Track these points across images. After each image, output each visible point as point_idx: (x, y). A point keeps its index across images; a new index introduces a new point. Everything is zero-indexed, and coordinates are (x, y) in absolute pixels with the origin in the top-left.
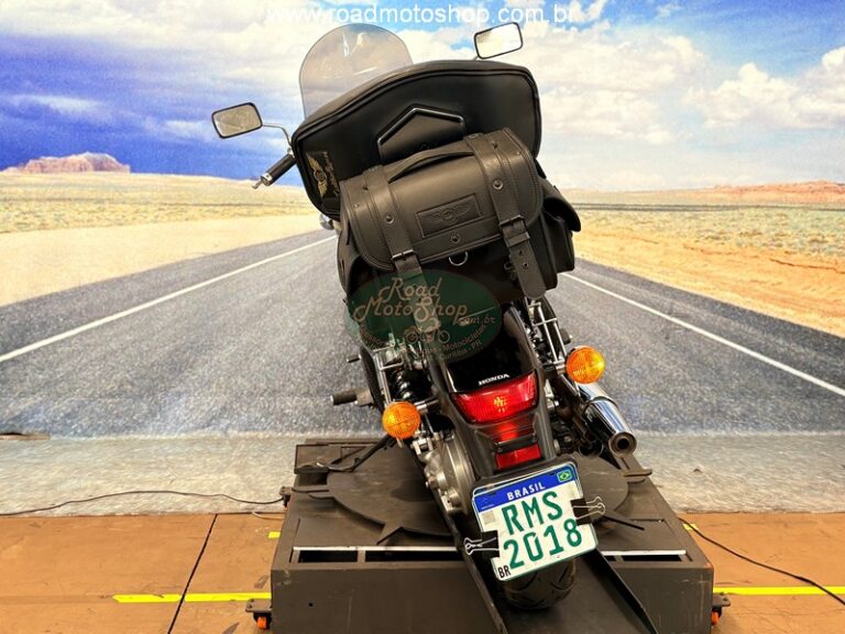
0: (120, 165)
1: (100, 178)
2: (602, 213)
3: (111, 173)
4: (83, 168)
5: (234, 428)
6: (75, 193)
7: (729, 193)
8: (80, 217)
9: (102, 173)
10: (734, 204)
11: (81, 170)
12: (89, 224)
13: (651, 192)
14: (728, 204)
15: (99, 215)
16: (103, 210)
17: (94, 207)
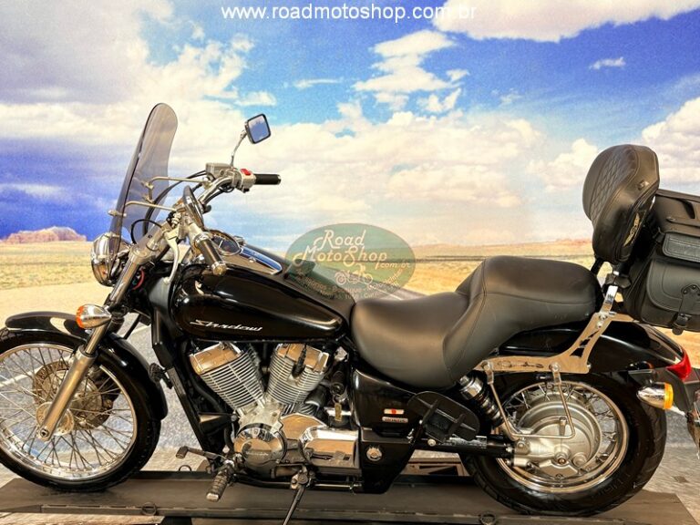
0: (79, 235)
1: (63, 246)
2: (464, 263)
3: (73, 242)
4: (51, 239)
5: (170, 443)
6: (45, 258)
7: (569, 245)
8: (49, 277)
9: (65, 242)
10: (574, 254)
11: (49, 240)
12: (57, 282)
13: (503, 245)
14: (569, 254)
15: (64, 275)
16: (66, 271)
17: (59, 269)
